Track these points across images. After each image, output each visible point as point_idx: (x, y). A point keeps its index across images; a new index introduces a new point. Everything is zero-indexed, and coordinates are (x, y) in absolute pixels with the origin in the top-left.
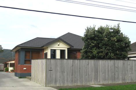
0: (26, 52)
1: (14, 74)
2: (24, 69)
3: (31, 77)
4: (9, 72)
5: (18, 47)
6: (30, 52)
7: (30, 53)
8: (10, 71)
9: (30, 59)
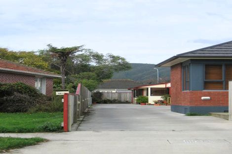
0: (207, 66)
1: (170, 108)
2: (203, 98)
3: (229, 113)
4: (150, 104)
5: (179, 58)
6: (221, 66)
7: (221, 68)
8: (153, 103)
9: (222, 79)
